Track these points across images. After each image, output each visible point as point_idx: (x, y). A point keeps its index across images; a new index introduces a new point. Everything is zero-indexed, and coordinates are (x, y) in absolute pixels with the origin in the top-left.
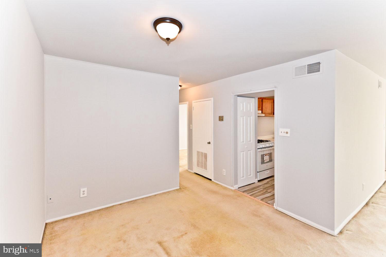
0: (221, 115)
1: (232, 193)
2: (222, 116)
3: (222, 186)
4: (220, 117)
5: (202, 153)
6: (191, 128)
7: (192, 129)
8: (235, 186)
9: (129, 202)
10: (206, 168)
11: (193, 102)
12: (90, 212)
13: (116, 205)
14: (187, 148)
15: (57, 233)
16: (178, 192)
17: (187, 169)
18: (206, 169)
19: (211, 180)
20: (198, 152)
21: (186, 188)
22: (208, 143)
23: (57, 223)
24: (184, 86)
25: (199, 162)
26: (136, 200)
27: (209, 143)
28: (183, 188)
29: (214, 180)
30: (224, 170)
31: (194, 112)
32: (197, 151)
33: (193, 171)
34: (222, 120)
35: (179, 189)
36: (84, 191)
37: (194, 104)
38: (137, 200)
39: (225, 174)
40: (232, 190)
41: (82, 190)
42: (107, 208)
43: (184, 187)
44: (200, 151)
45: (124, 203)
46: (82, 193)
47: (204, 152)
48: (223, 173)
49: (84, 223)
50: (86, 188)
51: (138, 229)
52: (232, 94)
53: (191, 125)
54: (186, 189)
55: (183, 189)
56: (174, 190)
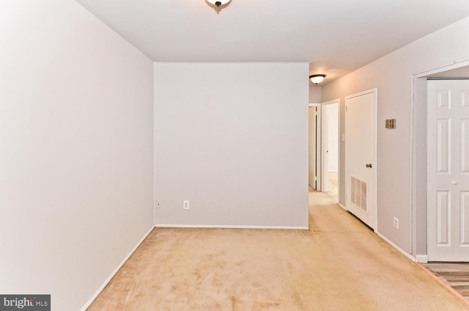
0: (390, 118)
1: (407, 267)
2: (393, 120)
3: (390, 247)
4: (387, 121)
5: (359, 181)
6: (343, 140)
7: (345, 142)
8: (417, 256)
9: (233, 229)
10: (364, 206)
11: (346, 98)
12: (192, 228)
13: (218, 228)
14: (337, 171)
15: (154, 241)
16: (303, 234)
17: (337, 203)
18: (365, 210)
19: (372, 230)
20: (353, 179)
21: (319, 231)
22: (367, 166)
23: (161, 230)
24: (329, 76)
25: (355, 196)
26: (242, 229)
27: (370, 166)
28: (315, 231)
29: (378, 231)
30: (395, 218)
31: (347, 115)
32: (352, 177)
33: (345, 206)
34: (393, 126)
35: (307, 230)
36: (186, 204)
37: (348, 102)
38: (244, 229)
39: (397, 227)
40: (410, 261)
41: (185, 202)
42: (209, 229)
43: (316, 229)
44: (357, 177)
45: (228, 229)
46: (184, 205)
47: (363, 180)
48: (394, 225)
49: (180, 239)
50: (189, 201)
51: (222, 267)
52: (413, 76)
53: (343, 135)
54: (320, 233)
55: (313, 232)
56: (298, 230)
